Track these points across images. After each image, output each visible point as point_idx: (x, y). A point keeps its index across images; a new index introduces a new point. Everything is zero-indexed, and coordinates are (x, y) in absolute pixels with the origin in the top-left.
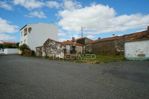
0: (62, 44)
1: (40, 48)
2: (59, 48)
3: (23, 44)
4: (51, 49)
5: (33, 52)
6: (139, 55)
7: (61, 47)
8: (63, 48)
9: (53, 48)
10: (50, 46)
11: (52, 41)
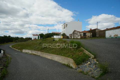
0: (80, 32)
1: (71, 34)
2: (78, 34)
3: (63, 33)
4: (76, 35)
5: (68, 37)
6: (110, 36)
7: (79, 34)
8: (80, 34)
9: (76, 34)
10: (75, 33)
11: (76, 31)
